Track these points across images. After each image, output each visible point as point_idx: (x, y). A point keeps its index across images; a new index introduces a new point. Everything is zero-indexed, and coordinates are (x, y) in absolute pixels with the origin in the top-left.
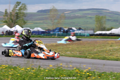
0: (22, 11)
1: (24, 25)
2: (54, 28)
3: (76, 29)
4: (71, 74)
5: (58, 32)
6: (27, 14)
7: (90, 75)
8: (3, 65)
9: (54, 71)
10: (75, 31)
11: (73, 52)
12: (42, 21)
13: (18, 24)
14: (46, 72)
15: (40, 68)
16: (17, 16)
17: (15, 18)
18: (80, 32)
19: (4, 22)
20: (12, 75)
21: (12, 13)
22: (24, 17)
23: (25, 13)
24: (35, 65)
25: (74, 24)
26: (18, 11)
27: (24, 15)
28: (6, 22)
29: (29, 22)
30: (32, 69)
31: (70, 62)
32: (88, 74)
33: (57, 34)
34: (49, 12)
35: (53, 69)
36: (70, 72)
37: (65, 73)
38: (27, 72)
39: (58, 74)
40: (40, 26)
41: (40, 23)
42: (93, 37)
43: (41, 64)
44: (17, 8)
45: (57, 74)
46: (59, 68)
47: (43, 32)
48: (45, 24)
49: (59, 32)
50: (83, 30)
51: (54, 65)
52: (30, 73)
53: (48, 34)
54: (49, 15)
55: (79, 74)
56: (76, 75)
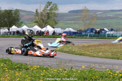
0: (53, 11)
1: (55, 25)
2: (86, 28)
3: (109, 30)
4: (104, 75)
6: (58, 14)
8: (35, 66)
9: (87, 73)
10: (107, 31)
11: (105, 53)
12: (73, 22)
13: (49, 25)
14: (79, 73)
15: (72, 69)
16: (48, 16)
17: (46, 18)
18: (112, 32)
19: (35, 22)
20: (43, 76)
21: (43, 13)
22: (55, 17)
23: (56, 13)
24: (67, 66)
25: (105, 25)
26: (49, 11)
27: (55, 15)
28: (37, 23)
29: (60, 22)
30: (64, 70)
31: (103, 63)
32: (121, 75)
33: (89, 34)
35: (86, 71)
36: (103, 73)
37: (97, 74)
38: (59, 73)
39: (91, 75)
40: (71, 27)
41: (71, 23)
43: (73, 65)
44: (48, 9)
45: (89, 75)
46: (92, 69)
47: (74, 33)
48: (77, 25)
49: (91, 33)
50: (115, 31)
51: (86, 66)
52: (62, 74)
53: (79, 35)
54: (80, 15)
55: (111, 76)
56: (108, 76)
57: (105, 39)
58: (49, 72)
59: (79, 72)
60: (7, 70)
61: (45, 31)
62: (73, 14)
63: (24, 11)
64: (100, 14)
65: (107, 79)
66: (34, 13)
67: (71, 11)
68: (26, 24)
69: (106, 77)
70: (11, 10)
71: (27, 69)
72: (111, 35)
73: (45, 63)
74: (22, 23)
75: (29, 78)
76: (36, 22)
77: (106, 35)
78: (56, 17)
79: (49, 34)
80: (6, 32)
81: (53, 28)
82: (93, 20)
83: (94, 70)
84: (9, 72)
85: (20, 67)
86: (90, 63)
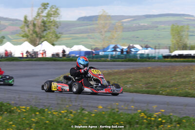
0: (52, 19)
1: (56, 41)
3: (142, 47)
4: (132, 120)
5: (112, 53)
6: (60, 22)
7: (164, 121)
8: (23, 106)
9: (106, 116)
10: (140, 50)
11: (136, 84)
12: (85, 35)
13: (46, 40)
16: (45, 26)
18: (147, 51)
19: (23, 37)
20: (37, 123)
21: (35, 22)
23: (57, 21)
25: (137, 39)
26: (45, 19)
27: (56, 25)
29: (63, 36)
30: (69, 112)
32: (160, 119)
33: (110, 56)
34: (96, 20)
35: (104, 113)
36: (131, 117)
37: (122, 118)
38: (61, 117)
39: (112, 120)
40: (82, 43)
41: (83, 38)
42: (169, 59)
43: (84, 104)
44: (44, 14)
45: (110, 120)
46: (113, 111)
47: (87, 53)
48: (90, 40)
49: (114, 53)
50: (152, 49)
51: (104, 105)
53: (95, 56)
54: (97, 24)
55: (145, 121)
56: (140, 122)
57: (136, 61)
59: (93, 115)
61: (40, 50)
63: (6, 19)
64: (129, 22)
65: (138, 126)
66: (21, 21)
67: (82, 18)
68: (10, 40)
69: (137, 123)
72: (145, 56)
74: (4, 37)
75: (14, 126)
76: (26, 36)
77: (138, 55)
78: (57, 27)
79: (46, 56)
81: (53, 45)
82: (116, 32)
83: (118, 111)
86: (112, 101)
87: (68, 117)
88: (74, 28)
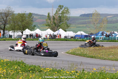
0: (65, 15)
1: (67, 29)
4: (114, 77)
5: (101, 36)
8: (48, 68)
9: (98, 75)
10: (117, 35)
11: (116, 56)
12: (85, 25)
13: (61, 28)
15: (84, 71)
16: (60, 19)
19: (47, 26)
20: (56, 78)
21: (55, 17)
22: (67, 21)
23: (68, 17)
24: (79, 68)
25: (116, 28)
26: (61, 15)
27: (67, 19)
29: (72, 25)
30: (76, 72)
34: (91, 16)
35: (97, 73)
36: (113, 75)
37: (108, 76)
38: (71, 75)
40: (83, 30)
41: (83, 27)
43: (85, 67)
44: (60, 12)
45: (101, 77)
46: (102, 71)
47: (86, 36)
48: (88, 28)
51: (97, 68)
57: (116, 42)
58: (61, 75)
59: (91, 74)
60: (21, 72)
61: (57, 34)
62: (84, 17)
63: (37, 15)
64: (111, 18)
66: (46, 16)
67: (83, 15)
68: (39, 28)
70: (24, 14)
71: (40, 71)
73: (58, 66)
74: (35, 26)
76: (49, 26)
77: (116, 38)
79: (61, 37)
80: (19, 35)
81: (65, 31)
82: (104, 23)
83: (105, 72)
84: (23, 74)
85: (33, 70)
86: (101, 65)
87: (75, 75)
88: (78, 21)
